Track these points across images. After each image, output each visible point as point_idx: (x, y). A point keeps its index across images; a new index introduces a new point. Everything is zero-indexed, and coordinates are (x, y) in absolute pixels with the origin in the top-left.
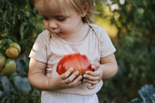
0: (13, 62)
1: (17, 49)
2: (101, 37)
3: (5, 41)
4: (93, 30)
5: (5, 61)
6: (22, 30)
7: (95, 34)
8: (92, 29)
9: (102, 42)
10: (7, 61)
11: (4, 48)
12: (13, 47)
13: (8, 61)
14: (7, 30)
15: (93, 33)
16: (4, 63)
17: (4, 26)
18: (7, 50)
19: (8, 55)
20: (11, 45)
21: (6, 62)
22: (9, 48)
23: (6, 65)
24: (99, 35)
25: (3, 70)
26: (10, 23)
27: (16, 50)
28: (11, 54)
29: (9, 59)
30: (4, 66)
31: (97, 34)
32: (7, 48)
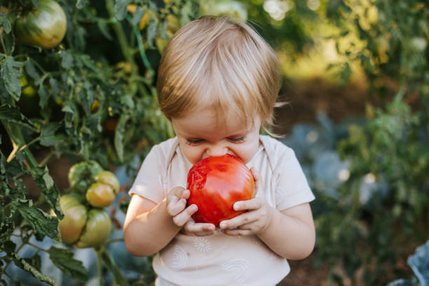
0: (104, 216)
1: (112, 187)
2: (278, 164)
3: (84, 168)
4: (264, 150)
5: (86, 217)
6: (118, 139)
7: (268, 158)
8: (262, 149)
9: (279, 175)
10: (90, 216)
11: (83, 184)
12: (102, 182)
13: (93, 215)
14: (87, 147)
15: (263, 156)
16: (84, 222)
17: (79, 142)
18: (90, 191)
19: (92, 203)
20: (97, 178)
21: (88, 219)
22: (94, 185)
23: (88, 225)
24: (275, 160)
25: (82, 238)
26: (92, 130)
27: (109, 190)
28: (98, 199)
29: (93, 211)
30: (84, 229)
31: (271, 158)
32: (89, 186)
